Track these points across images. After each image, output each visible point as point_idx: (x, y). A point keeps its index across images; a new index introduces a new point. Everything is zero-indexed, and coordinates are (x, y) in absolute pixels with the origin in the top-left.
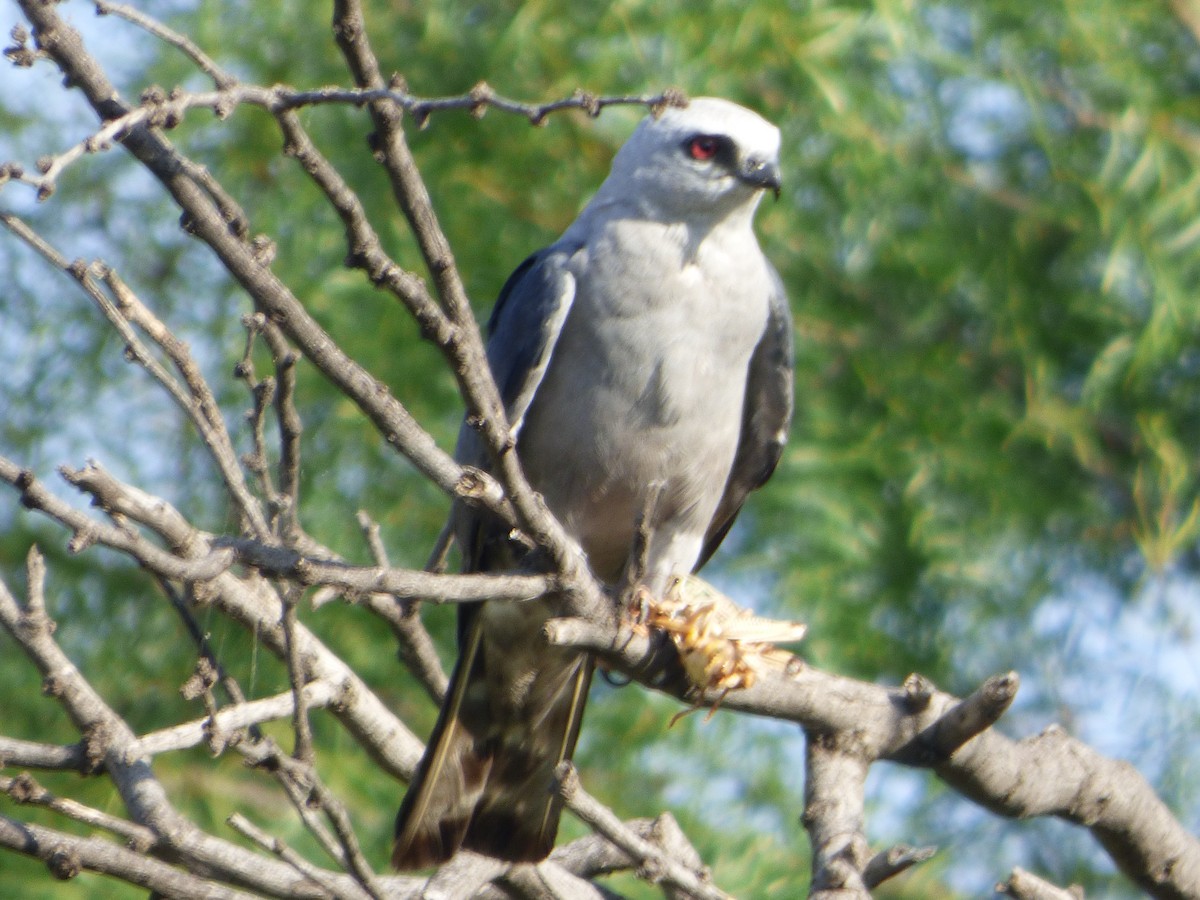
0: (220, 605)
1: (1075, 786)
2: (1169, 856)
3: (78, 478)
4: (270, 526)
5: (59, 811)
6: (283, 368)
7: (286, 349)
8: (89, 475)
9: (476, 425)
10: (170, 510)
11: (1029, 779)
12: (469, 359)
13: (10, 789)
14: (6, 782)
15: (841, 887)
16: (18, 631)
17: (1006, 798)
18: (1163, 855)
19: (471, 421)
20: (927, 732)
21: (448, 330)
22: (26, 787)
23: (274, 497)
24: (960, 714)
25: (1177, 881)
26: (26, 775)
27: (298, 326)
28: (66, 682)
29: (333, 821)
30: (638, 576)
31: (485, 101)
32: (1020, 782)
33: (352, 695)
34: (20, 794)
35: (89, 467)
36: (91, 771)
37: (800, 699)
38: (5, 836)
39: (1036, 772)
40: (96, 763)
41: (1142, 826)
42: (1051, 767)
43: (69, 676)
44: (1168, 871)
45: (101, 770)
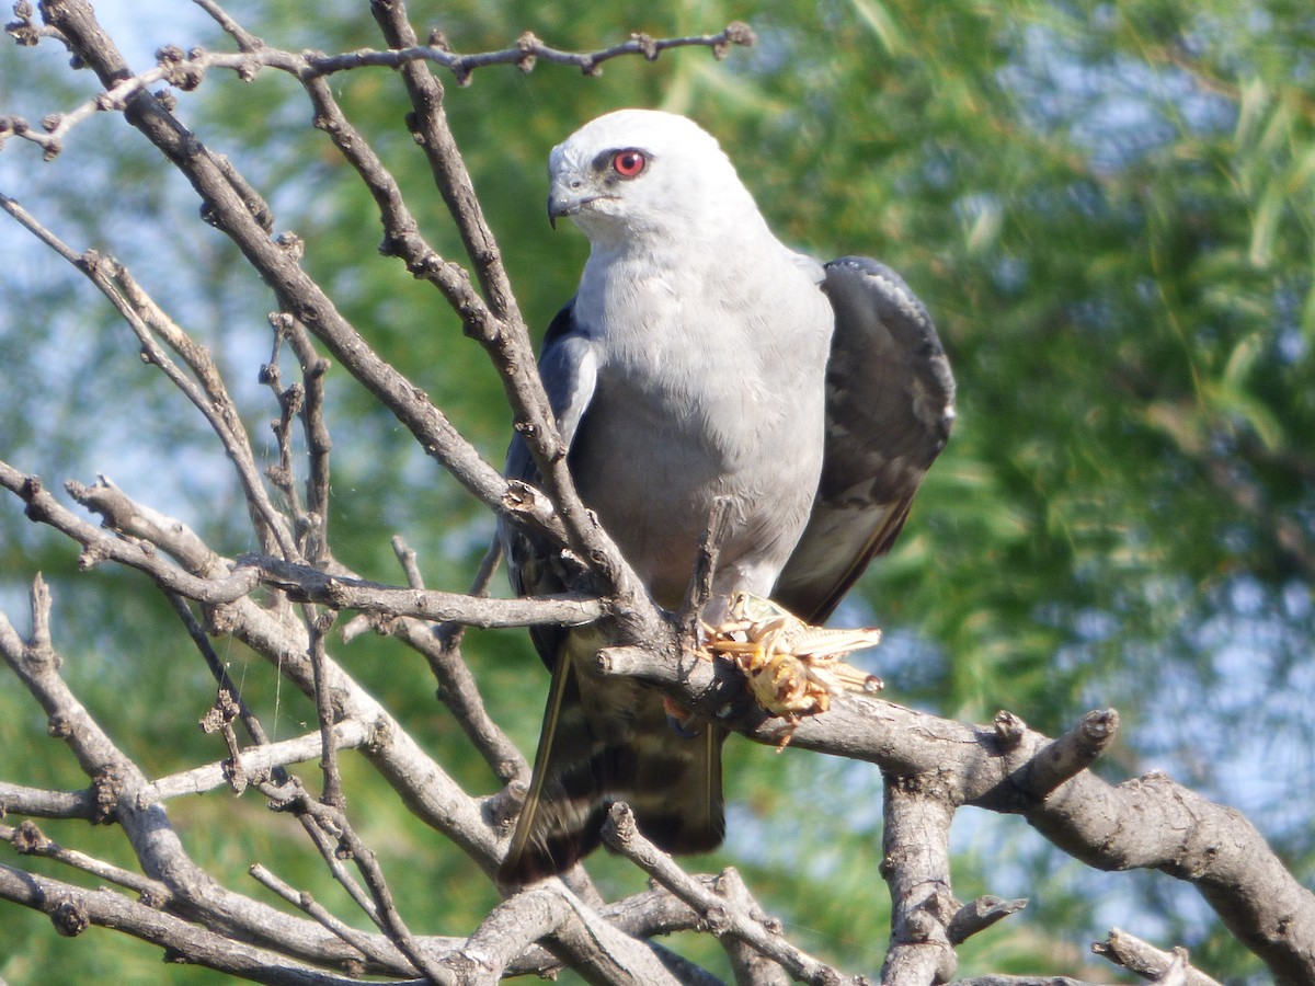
0: (243, 635)
1: (1181, 834)
2: (1284, 912)
3: (87, 495)
4: (298, 546)
5: (67, 862)
6: (313, 376)
7: (316, 356)
8: (100, 492)
9: (525, 431)
10: (188, 531)
11: (1129, 826)
12: (517, 359)
13: (14, 838)
14: (9, 831)
15: (925, 940)
16: (21, 665)
17: (1105, 847)
18: (1276, 911)
19: (519, 426)
20: (1019, 772)
21: (494, 326)
22: (30, 836)
23: (303, 515)
24: (1054, 753)
25: (1292, 940)
26: (30, 823)
27: (329, 326)
28: (75, 722)
29: (366, 871)
30: (701, 601)
31: (533, 51)
32: (1120, 829)
33: (388, 734)
34: (24, 843)
35: (99, 483)
36: (102, 818)
37: (878, 735)
38: (6, 888)
39: (1138, 817)
40: (106, 810)
41: (1255, 879)
42: (1153, 813)
43: (78, 716)
44: (1282, 930)
45: (113, 818)
